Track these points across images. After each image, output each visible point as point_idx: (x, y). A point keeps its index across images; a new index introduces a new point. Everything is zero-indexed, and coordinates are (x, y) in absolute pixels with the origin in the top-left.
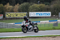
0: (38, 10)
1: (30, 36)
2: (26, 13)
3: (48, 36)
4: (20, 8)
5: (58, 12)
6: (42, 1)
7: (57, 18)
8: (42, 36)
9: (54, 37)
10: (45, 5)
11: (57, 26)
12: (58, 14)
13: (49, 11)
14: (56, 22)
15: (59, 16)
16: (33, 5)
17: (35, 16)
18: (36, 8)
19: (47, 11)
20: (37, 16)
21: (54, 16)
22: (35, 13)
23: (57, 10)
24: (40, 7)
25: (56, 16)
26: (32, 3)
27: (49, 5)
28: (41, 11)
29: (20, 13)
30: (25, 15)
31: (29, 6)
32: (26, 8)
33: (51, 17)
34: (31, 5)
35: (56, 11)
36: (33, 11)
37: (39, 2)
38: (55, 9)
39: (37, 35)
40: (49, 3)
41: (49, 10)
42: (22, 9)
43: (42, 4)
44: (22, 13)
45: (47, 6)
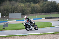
5: (8, 13)
7: (7, 19)
9: (4, 38)
11: (8, 27)
12: (8, 15)
14: (6, 23)
15: (9, 17)
21: (4, 17)
23: (7, 11)
25: (6, 17)
38: (5, 10)
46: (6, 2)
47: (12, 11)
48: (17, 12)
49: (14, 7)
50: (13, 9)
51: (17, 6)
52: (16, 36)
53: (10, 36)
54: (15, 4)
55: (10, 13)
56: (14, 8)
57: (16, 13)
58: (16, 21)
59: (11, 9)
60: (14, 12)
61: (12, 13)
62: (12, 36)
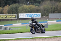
0: (28, 11)
1: (20, 38)
2: (15, 15)
3: (38, 38)
4: (10, 9)
5: (48, 13)
6: (31, 2)
7: (47, 19)
8: (32, 38)
10: (35, 6)
11: (48, 27)
12: (48, 15)
14: (46, 23)
17: (25, 17)
19: (37, 13)
20: (27, 17)
21: (44, 17)
22: (25, 14)
23: (47, 11)
24: (29, 8)
25: (46, 17)
26: (21, 4)
27: (39, 6)
28: (31, 12)
29: (10, 15)
30: (15, 17)
31: (19, 8)
32: (15, 10)
33: (41, 18)
34: (21, 6)
35: (46, 12)
37: (28, 3)
38: (45, 10)
40: (38, 4)
41: (39, 11)
42: (11, 10)
43: (32, 5)
44: (11, 15)
45: (37, 7)
46: (46, 2)
47: (52, 10)
48: (57, 11)
49: (54, 6)
54: (56, 4)
55: (50, 13)
56: (54, 8)
57: (56, 13)
58: (56, 21)
59: (52, 8)
60: (54, 12)
61: (52, 13)
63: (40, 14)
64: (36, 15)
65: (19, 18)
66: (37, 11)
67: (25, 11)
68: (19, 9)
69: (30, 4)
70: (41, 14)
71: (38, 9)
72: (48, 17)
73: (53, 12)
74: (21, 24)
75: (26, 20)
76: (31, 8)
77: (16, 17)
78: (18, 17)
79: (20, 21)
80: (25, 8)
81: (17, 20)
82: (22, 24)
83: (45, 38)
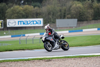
0: (21, 15)
2: (1, 21)
5: (55, 19)
8: (28, 60)
9: (48, 61)
10: (32, 7)
12: (54, 22)
13: (39, 18)
15: (56, 26)
16: (12, 8)
17: (17, 25)
18: (18, 13)
19: (37, 18)
22: (17, 20)
23: (53, 14)
24: (24, 11)
25: (52, 25)
26: (10, 4)
27: (39, 7)
28: (27, 17)
33: (43, 27)
35: (51, 17)
36: (14, 18)
37: (22, 2)
38: (49, 14)
39: (21, 58)
40: (38, 4)
41: (40, 15)
43: (27, 6)
45: (36, 8)
47: (61, 14)
48: (69, 16)
49: (64, 8)
50: (63, 11)
51: (71, 6)
52: (68, 57)
53: (58, 58)
54: (67, 3)
55: (58, 19)
56: (65, 11)
57: (68, 18)
58: (67, 32)
59: (60, 11)
61: (61, 18)
62: (61, 58)
63: (41, 20)
64: (35, 22)
65: (8, 26)
66: (37, 15)
67: (16, 15)
68: (7, 11)
69: (25, 4)
70: (44, 21)
71: (38, 12)
72: (54, 24)
73: (63, 16)
74: (10, 36)
75: (19, 30)
76: (26, 9)
77: (2, 26)
78: (5, 24)
79: (9, 31)
80: (18, 11)
81: (3, 29)
82: (12, 37)
83: (49, 60)
